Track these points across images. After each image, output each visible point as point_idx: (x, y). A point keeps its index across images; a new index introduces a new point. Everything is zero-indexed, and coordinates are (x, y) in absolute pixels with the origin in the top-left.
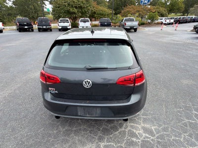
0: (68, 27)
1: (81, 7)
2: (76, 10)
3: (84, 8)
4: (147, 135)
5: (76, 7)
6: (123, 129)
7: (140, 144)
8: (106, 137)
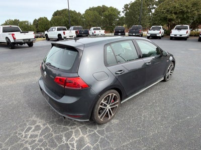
0: (158, 35)
1: (183, 13)
2: (174, 16)
3: (187, 12)
4: (75, 144)
5: (176, 13)
6: (70, 128)
7: (62, 143)
8: (55, 123)
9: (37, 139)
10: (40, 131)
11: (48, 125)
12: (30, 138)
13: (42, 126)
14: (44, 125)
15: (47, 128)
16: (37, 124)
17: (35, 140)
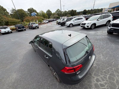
9: (102, 76)
10: (98, 77)
11: (93, 75)
12: (104, 81)
13: (95, 79)
14: (94, 78)
15: (94, 75)
16: (96, 82)
17: (103, 77)
